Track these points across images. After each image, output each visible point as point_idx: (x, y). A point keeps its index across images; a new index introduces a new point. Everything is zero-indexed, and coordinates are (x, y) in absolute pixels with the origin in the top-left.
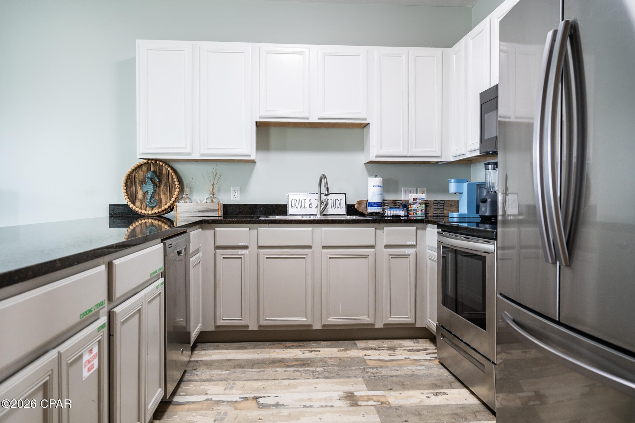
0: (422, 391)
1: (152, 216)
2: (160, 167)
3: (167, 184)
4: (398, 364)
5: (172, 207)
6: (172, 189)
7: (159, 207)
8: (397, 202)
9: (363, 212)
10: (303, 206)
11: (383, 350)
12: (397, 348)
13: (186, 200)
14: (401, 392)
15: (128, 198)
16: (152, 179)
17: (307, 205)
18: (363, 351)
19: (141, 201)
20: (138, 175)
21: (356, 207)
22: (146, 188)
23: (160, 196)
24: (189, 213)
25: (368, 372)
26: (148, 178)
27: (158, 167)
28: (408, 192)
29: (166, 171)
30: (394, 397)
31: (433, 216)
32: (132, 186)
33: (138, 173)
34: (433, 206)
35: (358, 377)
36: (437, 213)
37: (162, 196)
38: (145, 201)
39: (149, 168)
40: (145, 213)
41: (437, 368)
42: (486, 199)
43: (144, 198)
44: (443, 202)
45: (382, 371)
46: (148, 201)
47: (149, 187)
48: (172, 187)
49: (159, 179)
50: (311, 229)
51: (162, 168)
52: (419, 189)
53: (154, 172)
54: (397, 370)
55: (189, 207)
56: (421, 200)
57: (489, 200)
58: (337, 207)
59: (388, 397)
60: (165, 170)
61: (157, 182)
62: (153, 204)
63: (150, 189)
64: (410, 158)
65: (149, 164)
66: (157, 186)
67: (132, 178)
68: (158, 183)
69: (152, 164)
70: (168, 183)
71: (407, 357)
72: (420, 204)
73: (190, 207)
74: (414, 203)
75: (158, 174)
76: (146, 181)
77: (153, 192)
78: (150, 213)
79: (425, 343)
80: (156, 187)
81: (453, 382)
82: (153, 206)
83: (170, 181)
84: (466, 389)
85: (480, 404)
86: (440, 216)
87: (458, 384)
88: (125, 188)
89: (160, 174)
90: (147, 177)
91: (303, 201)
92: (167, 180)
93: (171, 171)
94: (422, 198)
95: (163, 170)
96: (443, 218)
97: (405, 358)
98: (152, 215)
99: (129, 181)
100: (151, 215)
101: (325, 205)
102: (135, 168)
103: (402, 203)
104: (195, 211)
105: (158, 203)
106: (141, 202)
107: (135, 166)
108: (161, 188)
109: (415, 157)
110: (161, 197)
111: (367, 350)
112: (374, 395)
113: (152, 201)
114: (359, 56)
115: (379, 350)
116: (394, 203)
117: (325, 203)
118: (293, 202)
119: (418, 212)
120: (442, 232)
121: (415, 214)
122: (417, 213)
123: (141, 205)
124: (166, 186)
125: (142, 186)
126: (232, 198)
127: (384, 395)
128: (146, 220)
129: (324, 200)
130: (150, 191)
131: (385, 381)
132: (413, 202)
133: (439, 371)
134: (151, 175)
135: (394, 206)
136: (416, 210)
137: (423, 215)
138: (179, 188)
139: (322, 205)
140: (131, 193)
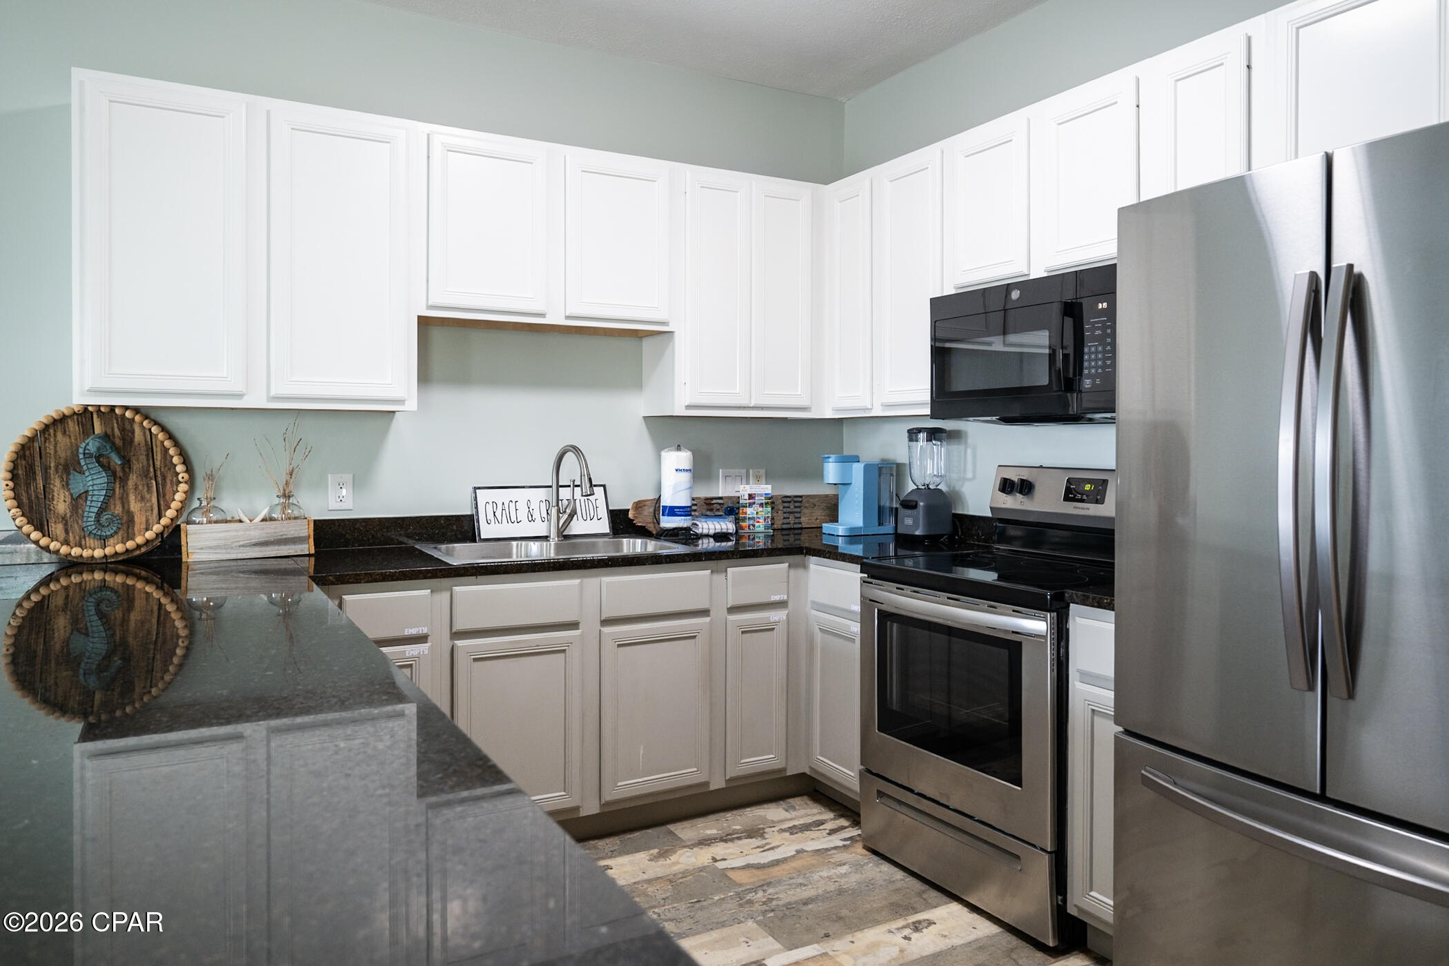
0: (886, 927)
1: (103, 563)
2: (124, 424)
3: (148, 471)
4: (794, 868)
5: (165, 536)
6: (164, 486)
7: (126, 535)
8: (714, 501)
9: (644, 527)
10: (513, 519)
11: (739, 838)
12: (763, 829)
13: (211, 515)
14: (849, 938)
15: (21, 513)
16: (99, 458)
17: (523, 514)
18: (703, 851)
19: (67, 521)
20: (52, 447)
21: (631, 516)
22: (81, 484)
23: (129, 505)
24: (224, 551)
25: (750, 902)
26: (86, 456)
27: (117, 423)
28: (730, 478)
29: (145, 433)
30: (846, 953)
31: (783, 529)
32: (35, 479)
33: (52, 439)
34: (781, 508)
35: (743, 920)
36: (789, 523)
37: (134, 506)
38: (80, 521)
39: (89, 426)
40: (81, 555)
41: (871, 865)
42: (917, 502)
43: (77, 513)
44: (800, 499)
45: (777, 893)
46: (89, 519)
47: (94, 482)
48: (164, 478)
49: (122, 457)
50: (577, 581)
51: (132, 426)
52: (751, 471)
53: (106, 437)
54: (805, 885)
55: (223, 535)
56: (763, 498)
57: (921, 504)
58: (589, 518)
59: (837, 956)
60: (141, 434)
61: (117, 466)
62: (107, 529)
63: (95, 488)
64: (753, 410)
65: (88, 415)
66: (117, 478)
67: (32, 456)
68: (118, 469)
69: (98, 414)
70: (152, 470)
71: (799, 847)
72: (761, 505)
73: (227, 534)
74: (751, 505)
75: (118, 442)
76: (79, 463)
77: (105, 496)
78: (98, 553)
79: (805, 806)
80: (115, 479)
81: (924, 892)
82: (108, 533)
83: (158, 463)
84: (956, 903)
85: (1001, 931)
86: (794, 529)
87: (933, 894)
88: (11, 484)
89: (124, 444)
90: (84, 454)
91: (512, 505)
92: (148, 460)
93: (161, 436)
94: (766, 492)
95: (133, 432)
96: (799, 531)
97: (798, 852)
98: (104, 561)
99: (23, 462)
100: (98, 561)
101: (570, 515)
102: (43, 426)
103: (723, 504)
104: (241, 543)
105: (122, 524)
106: (66, 524)
107: (45, 421)
108: (131, 483)
109: (762, 408)
110: (132, 509)
111: (709, 845)
112: (806, 960)
113: (103, 519)
114: (655, 181)
115: (732, 840)
116: (707, 504)
117: (568, 511)
118: (489, 508)
119: (758, 520)
120: (870, 580)
121: (751, 527)
122: (757, 524)
123: (67, 532)
124: (146, 476)
125: (68, 479)
126: (333, 504)
127: (824, 953)
128: (86, 576)
129: (565, 503)
130: (96, 493)
131: (800, 917)
132: (748, 501)
133: (881, 872)
134: (99, 449)
135: (708, 510)
136: (753, 518)
137: (768, 529)
138: (186, 482)
139: (561, 515)
140: (29, 499)
